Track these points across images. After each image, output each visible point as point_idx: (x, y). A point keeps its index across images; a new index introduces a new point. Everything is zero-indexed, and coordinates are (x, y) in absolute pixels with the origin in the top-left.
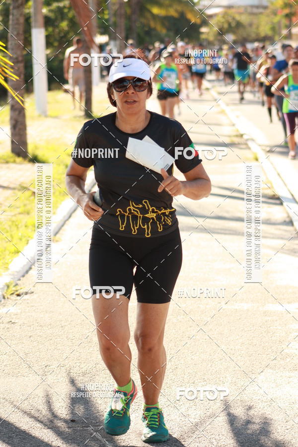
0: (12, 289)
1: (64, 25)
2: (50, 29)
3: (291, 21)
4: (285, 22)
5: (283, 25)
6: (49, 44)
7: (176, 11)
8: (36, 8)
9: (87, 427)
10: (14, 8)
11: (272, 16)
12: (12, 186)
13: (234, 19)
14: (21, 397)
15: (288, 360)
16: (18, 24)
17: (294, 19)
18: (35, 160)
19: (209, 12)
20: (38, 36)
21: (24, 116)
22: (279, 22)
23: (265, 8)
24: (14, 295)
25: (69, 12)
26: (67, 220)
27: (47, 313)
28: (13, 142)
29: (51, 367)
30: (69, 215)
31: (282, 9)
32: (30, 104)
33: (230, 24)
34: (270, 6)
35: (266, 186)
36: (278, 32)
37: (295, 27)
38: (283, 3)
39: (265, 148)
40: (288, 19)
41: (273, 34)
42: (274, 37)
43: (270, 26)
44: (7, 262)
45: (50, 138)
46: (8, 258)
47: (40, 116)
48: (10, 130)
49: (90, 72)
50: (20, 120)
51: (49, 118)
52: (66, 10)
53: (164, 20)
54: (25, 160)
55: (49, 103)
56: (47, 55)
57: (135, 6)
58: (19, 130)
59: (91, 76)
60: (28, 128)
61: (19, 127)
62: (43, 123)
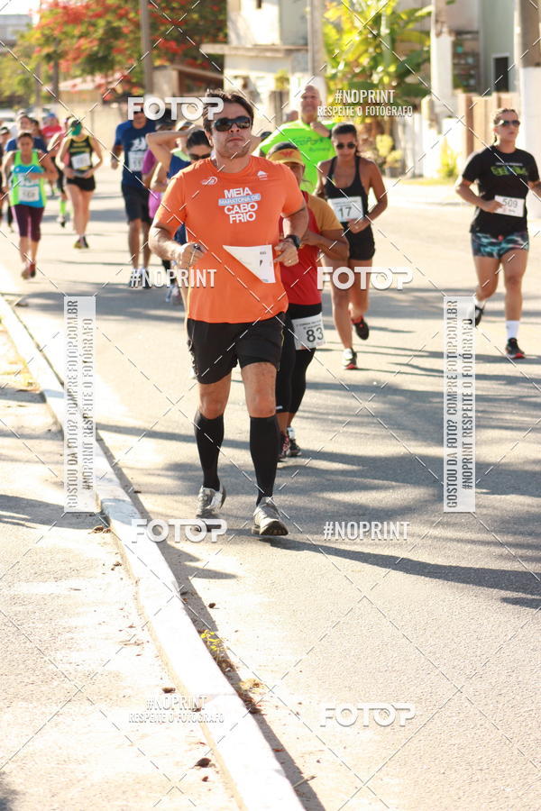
3: (57, 66)
4: (46, 69)
5: (43, 75)
11: (26, 60)
15: (55, 683)
17: (62, 64)
22: (37, 69)
23: (12, 45)
31: (42, 46)
34: (20, 42)
35: (15, 368)
36: (34, 87)
37: (65, 79)
38: (43, 35)
39: (11, 298)
40: (52, 64)
41: (25, 93)
42: (29, 98)
43: (20, 77)
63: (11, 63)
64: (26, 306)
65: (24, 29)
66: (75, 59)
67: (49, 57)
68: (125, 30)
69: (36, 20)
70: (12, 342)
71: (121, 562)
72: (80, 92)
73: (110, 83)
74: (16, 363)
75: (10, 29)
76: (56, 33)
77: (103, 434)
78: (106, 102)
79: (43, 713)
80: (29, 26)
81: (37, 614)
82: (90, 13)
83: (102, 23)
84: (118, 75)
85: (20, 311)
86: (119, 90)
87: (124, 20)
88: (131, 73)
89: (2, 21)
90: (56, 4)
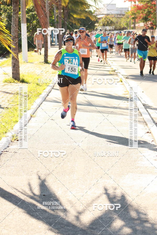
0: (15, 138)
1: (35, 22)
2: (29, 24)
3: (135, 20)
4: (132, 21)
5: (131, 23)
6: (28, 31)
7: (84, 16)
8: (22, 15)
9: (50, 198)
10: (14, 14)
11: (127, 19)
12: (13, 93)
13: (109, 20)
14: (21, 185)
15: (139, 169)
16: (15, 21)
17: (136, 20)
18: (23, 81)
19: (99, 17)
20: (24, 27)
21: (18, 62)
22: (130, 21)
23: (124, 15)
24: (16, 141)
26: (38, 108)
27: (31, 148)
28: (13, 73)
30: (39, 105)
31: (131, 15)
32: (21, 57)
33: (108, 22)
34: (126, 14)
35: (126, 93)
36: (129, 26)
37: (137, 24)
38: (132, 13)
39: (124, 76)
40: (134, 20)
41: (127, 27)
43: (126, 23)
44: (12, 126)
45: (29, 72)
46: (13, 124)
47: (24, 62)
48: (12, 68)
49: (47, 42)
50: (17, 63)
51: (28, 63)
52: (36, 16)
53: (79, 20)
54: (19, 81)
55: (28, 56)
56: (27, 35)
57: (66, 14)
58: (16, 68)
59: (47, 45)
60: (20, 67)
61: (16, 66)
62: (26, 65)
63: (124, 20)
64: (128, 78)
65: (127, 11)
66: (139, 19)
67: (133, 18)
68: (152, 12)
69: (130, 9)
70: (125, 87)
71: (153, 140)
73: (148, 24)
74: (126, 92)
75: (123, 11)
76: (135, 12)
77: (148, 109)
79: (136, 176)
80: (128, 11)
81: (133, 152)
82: (143, 7)
83: (146, 10)
84: (150, 23)
85: (127, 80)
86: (150, 26)
87: (152, 9)
88: (153, 22)
89: (121, 9)
90: (135, 5)
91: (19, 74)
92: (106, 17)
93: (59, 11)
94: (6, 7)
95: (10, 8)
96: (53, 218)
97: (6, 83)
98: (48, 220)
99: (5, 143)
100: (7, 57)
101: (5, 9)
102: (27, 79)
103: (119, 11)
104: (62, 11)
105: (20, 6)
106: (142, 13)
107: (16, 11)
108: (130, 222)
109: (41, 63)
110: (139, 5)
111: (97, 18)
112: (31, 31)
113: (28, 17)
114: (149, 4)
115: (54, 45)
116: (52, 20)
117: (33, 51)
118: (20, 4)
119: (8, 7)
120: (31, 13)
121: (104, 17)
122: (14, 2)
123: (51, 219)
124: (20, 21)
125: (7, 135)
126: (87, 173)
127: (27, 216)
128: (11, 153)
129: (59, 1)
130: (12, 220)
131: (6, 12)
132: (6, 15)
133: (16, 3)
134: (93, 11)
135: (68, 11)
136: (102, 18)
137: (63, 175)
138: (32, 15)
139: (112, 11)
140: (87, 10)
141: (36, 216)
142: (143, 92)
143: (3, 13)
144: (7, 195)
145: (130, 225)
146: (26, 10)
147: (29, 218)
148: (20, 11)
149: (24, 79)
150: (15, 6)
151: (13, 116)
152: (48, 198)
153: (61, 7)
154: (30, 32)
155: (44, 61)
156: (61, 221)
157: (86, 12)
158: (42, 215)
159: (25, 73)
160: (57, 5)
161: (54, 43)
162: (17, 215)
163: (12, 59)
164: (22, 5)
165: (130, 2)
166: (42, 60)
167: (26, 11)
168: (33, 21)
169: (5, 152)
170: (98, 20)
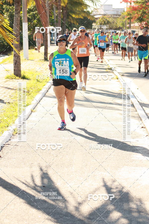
0: (16, 131)
1: (35, 21)
2: (29, 23)
3: (130, 21)
4: (128, 21)
5: (127, 23)
6: (29, 29)
7: (82, 16)
8: (24, 14)
9: (50, 189)
10: (16, 14)
11: (123, 19)
12: (15, 88)
13: (106, 20)
14: (22, 177)
15: (134, 162)
16: (17, 20)
17: (132, 20)
18: (24, 78)
19: (96, 17)
20: (25, 26)
21: (20, 59)
22: (126, 21)
23: (120, 15)
24: (17, 134)
25: (37, 16)
27: (31, 141)
28: (14, 70)
29: (34, 164)
30: (39, 101)
31: (127, 16)
32: (22, 54)
33: (105, 22)
34: (122, 15)
36: (125, 25)
37: (132, 24)
38: (128, 13)
39: (120, 74)
40: (129, 20)
41: (123, 27)
42: (124, 28)
43: (122, 23)
44: (14, 120)
45: (30, 69)
46: (14, 118)
47: (25, 59)
48: (13, 65)
49: (47, 41)
50: (18, 60)
51: (29, 60)
52: (36, 15)
53: (77, 20)
54: (20, 78)
55: (29, 54)
56: (28, 34)
57: (65, 14)
58: (17, 65)
59: (47, 43)
60: (21, 64)
61: (17, 64)
62: (27, 63)
63: (120, 20)
64: (124, 75)
65: (123, 12)
66: (135, 19)
67: (129, 18)
68: (147, 12)
69: (126, 10)
70: (121, 84)
71: (148, 135)
72: (136, 27)
73: (143, 25)
76: (131, 13)
78: (141, 29)
79: (131, 169)
80: (124, 11)
82: (139, 8)
83: (141, 10)
84: (144, 23)
85: (123, 77)
86: (145, 26)
87: (146, 10)
88: (147, 22)
89: (117, 10)
90: (131, 6)
91: (20, 71)
92: (103, 17)
93: (58, 11)
94: (8, 7)
95: (12, 8)
96: (52, 208)
97: (8, 80)
98: (48, 210)
99: (7, 136)
100: (9, 54)
101: (7, 8)
102: (27, 76)
103: (116, 12)
104: (61, 11)
105: (22, 6)
106: (137, 13)
107: (18, 11)
108: (126, 212)
109: (41, 60)
110: (134, 6)
111: (95, 18)
112: (32, 30)
113: (29, 16)
114: (144, 5)
115: (54, 43)
116: (51, 20)
117: (33, 49)
118: (22, 4)
119: (10, 7)
120: (32, 13)
121: (101, 17)
122: (16, 2)
123: (51, 209)
124: (22, 20)
125: (9, 129)
126: (84, 166)
127: (28, 206)
128: (12, 146)
129: (59, 2)
130: (13, 210)
131: (8, 12)
132: (8, 14)
133: (18, 3)
134: (90, 12)
135: (67, 11)
136: (99, 18)
137: (62, 167)
138: (33, 14)
139: (109, 11)
140: (85, 10)
141: (36, 206)
142: (138, 89)
143: (5, 12)
144: (9, 186)
145: (126, 216)
146: (28, 9)
147: (30, 208)
148: (21, 10)
149: (25, 76)
150: (17, 6)
151: (14, 110)
152: (48, 189)
153: (60, 8)
154: (30, 31)
155: (44, 58)
156: (60, 212)
157: (84, 12)
158: (42, 206)
159: (26, 69)
160: (57, 5)
161: (54, 41)
162: (18, 205)
163: (14, 56)
164: (23, 5)
165: (126, 3)
166: (42, 57)
167: (28, 11)
168: (33, 20)
169: (6, 145)
170: (95, 20)
